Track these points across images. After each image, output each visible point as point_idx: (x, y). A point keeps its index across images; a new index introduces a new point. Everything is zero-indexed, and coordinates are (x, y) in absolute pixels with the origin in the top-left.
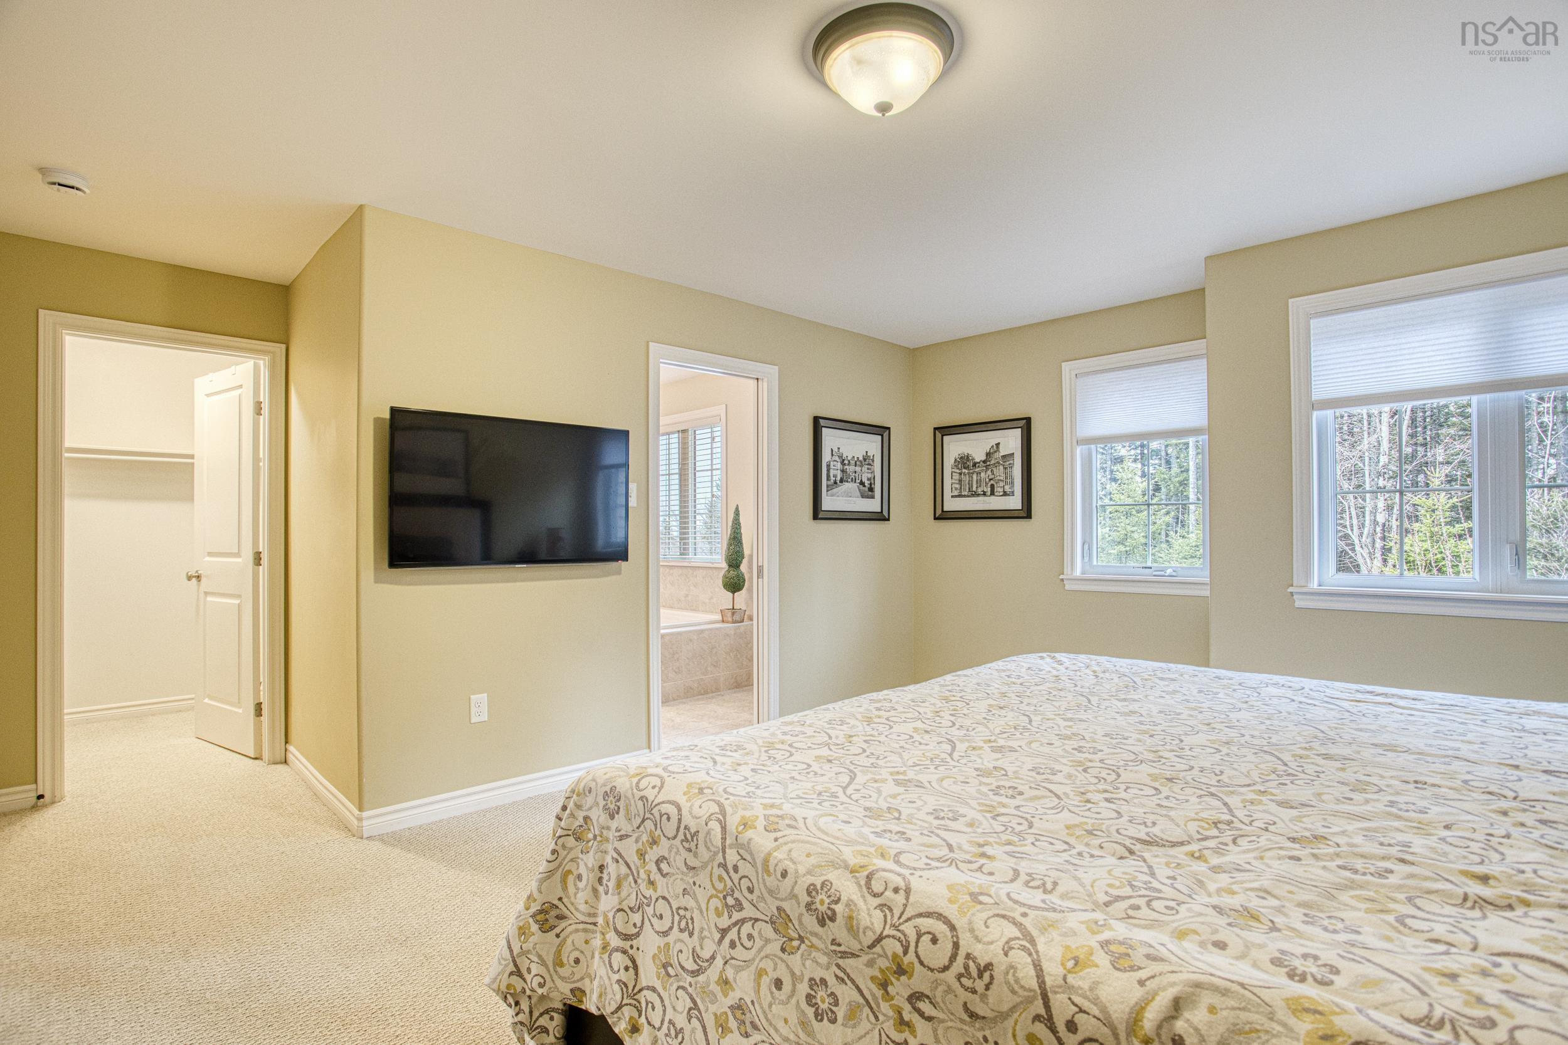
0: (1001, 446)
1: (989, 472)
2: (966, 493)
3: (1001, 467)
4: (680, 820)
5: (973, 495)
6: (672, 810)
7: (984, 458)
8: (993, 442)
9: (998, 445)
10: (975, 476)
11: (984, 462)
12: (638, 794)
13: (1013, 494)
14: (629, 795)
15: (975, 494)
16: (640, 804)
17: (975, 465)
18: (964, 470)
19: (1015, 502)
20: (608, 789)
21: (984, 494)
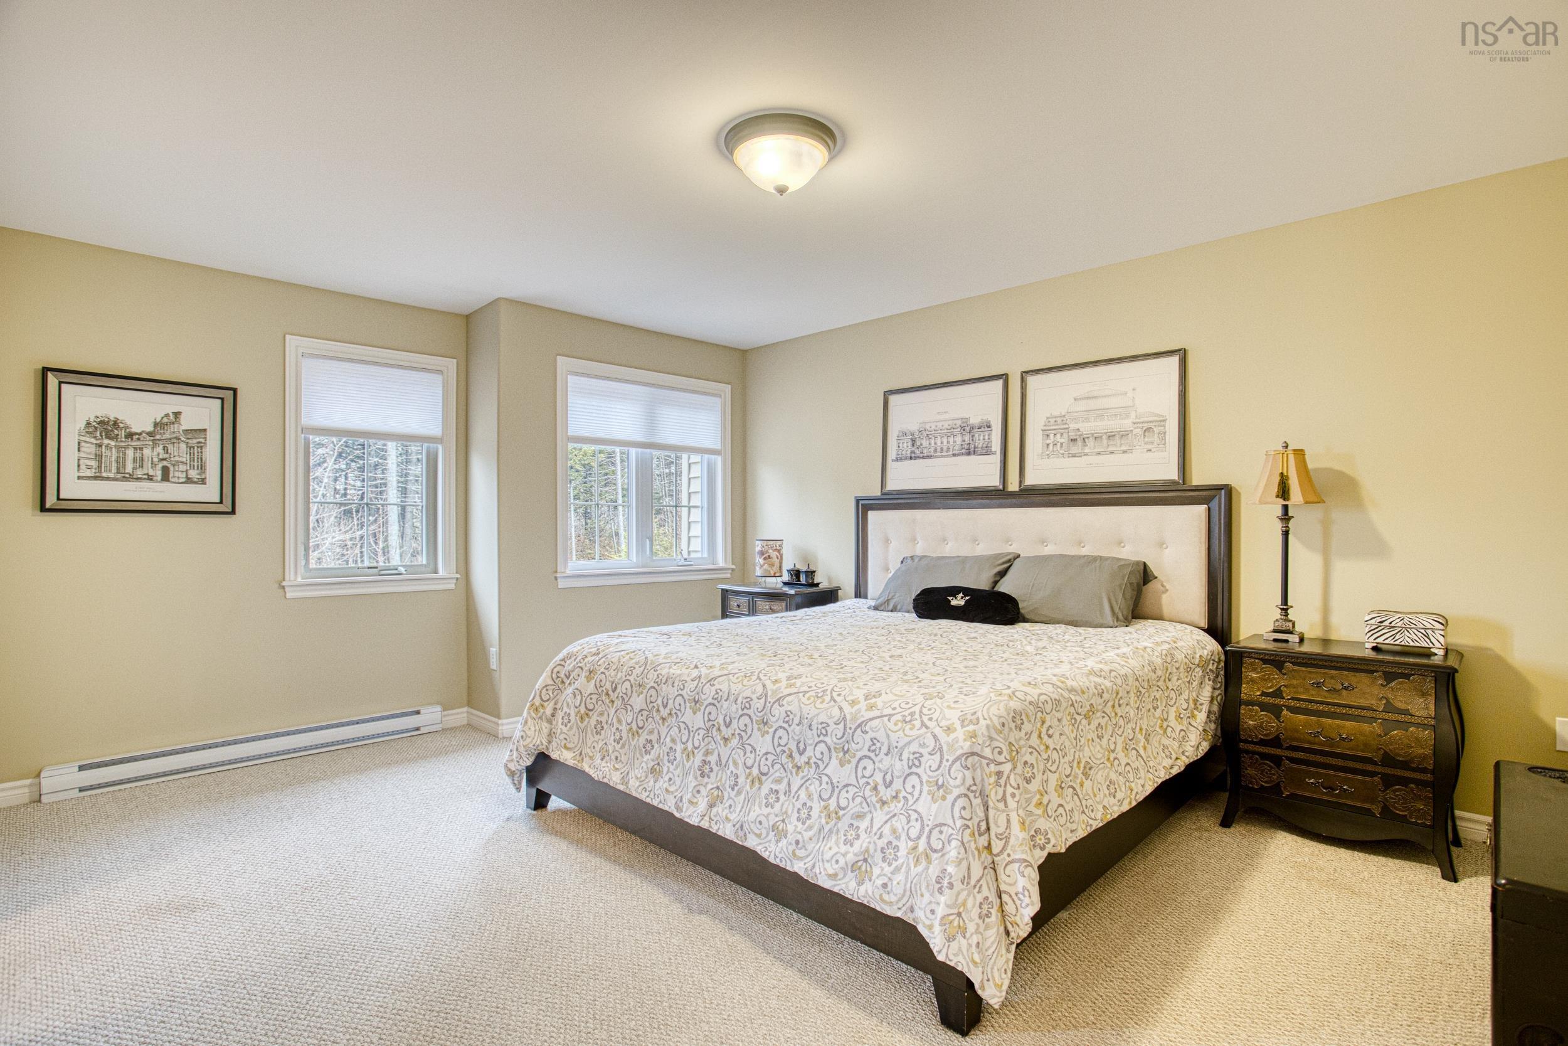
0: (182, 417)
1: (160, 449)
2: (111, 475)
3: (183, 446)
4: (1051, 699)
5: (124, 479)
6: (1043, 698)
7: (150, 428)
8: (170, 410)
9: (177, 415)
10: (130, 453)
11: (150, 434)
12: (1027, 703)
13: (203, 481)
14: (1024, 707)
15: (131, 478)
16: (1031, 707)
17: (130, 435)
18: (106, 441)
19: (209, 492)
20: (1012, 714)
21: (150, 478)
